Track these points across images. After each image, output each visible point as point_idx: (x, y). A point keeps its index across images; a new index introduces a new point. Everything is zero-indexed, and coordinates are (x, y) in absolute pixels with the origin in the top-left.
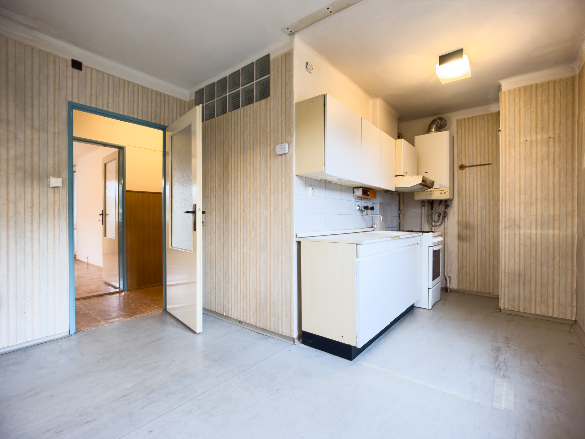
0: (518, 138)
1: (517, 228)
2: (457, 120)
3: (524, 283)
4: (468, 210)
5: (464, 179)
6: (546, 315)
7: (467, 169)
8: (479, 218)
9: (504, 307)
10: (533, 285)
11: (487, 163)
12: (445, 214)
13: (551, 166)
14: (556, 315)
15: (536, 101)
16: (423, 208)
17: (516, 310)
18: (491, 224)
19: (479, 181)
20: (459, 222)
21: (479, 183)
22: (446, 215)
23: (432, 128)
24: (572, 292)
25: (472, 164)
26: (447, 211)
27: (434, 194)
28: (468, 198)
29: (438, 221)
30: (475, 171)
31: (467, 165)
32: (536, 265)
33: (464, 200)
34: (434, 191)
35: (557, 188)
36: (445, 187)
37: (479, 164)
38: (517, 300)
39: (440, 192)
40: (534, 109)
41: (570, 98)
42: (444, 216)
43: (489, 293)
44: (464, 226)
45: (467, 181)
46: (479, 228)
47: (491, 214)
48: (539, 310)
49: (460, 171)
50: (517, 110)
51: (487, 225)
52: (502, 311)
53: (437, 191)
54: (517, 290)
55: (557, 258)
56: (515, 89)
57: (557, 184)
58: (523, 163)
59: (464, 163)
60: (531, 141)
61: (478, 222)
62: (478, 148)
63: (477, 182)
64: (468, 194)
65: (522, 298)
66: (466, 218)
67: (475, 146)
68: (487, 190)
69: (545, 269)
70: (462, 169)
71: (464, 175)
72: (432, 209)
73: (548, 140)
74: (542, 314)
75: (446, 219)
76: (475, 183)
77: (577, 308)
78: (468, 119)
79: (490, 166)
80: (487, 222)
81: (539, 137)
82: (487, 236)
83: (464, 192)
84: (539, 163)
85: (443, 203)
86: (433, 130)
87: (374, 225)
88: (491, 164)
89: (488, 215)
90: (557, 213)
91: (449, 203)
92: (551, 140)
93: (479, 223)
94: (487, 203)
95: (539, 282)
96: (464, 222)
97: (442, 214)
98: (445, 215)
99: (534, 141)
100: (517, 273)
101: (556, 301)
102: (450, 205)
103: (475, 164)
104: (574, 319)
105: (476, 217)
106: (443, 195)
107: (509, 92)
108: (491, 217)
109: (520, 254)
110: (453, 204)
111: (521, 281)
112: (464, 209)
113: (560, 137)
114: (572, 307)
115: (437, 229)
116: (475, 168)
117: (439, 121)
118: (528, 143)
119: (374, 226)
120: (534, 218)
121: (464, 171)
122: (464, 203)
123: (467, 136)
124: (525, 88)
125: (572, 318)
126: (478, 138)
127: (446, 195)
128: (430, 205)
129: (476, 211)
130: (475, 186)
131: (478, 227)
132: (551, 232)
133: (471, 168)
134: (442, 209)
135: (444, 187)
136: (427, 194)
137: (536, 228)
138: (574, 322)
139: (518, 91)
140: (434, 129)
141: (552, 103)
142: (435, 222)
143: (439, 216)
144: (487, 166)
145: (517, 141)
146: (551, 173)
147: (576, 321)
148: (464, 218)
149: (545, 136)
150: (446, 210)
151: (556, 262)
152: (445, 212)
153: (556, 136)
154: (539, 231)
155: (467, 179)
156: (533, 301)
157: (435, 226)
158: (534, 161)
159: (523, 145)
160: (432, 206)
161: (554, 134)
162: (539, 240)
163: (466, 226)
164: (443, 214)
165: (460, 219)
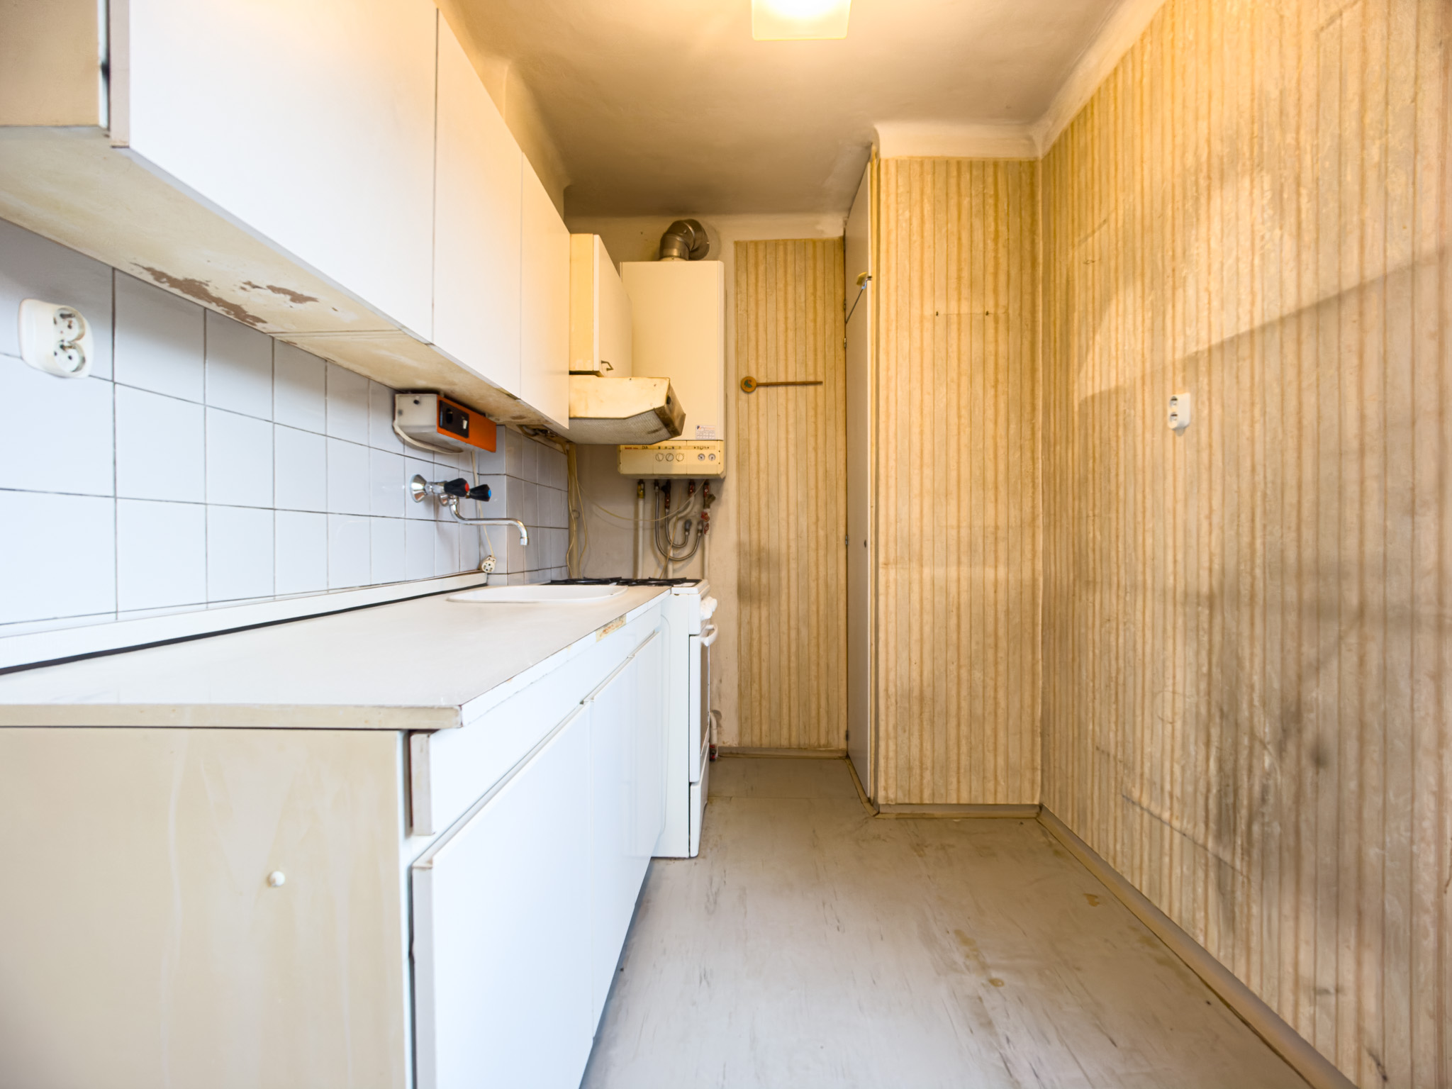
0: (916, 302)
1: (915, 565)
2: (736, 243)
3: (932, 722)
4: (764, 512)
5: (754, 421)
6: (980, 801)
7: (762, 390)
8: (792, 536)
9: (887, 798)
10: (953, 722)
11: (811, 379)
12: (705, 523)
13: (991, 392)
14: (1001, 800)
15: (959, 205)
16: (641, 503)
17: (915, 800)
18: (822, 553)
19: (791, 429)
20: (740, 544)
21: (792, 436)
22: (707, 525)
23: (672, 247)
24: (1033, 731)
25: (774, 380)
26: (709, 515)
27: (681, 458)
28: (763, 476)
29: (684, 544)
30: (782, 400)
31: (763, 380)
32: (959, 667)
33: (754, 482)
34: (680, 448)
35: (1001, 452)
36: (713, 438)
37: (791, 379)
38: (917, 771)
39: (700, 452)
40: (953, 227)
41: (1026, 215)
42: (700, 527)
43: (820, 746)
44: (754, 558)
45: (762, 427)
46: (793, 565)
47: (821, 524)
48: (963, 791)
49: (743, 396)
50: (916, 222)
51: (812, 554)
52: (882, 810)
53: (688, 448)
54: (915, 741)
55: (1003, 644)
56: (911, 160)
57: (1002, 443)
58: (928, 375)
59: (753, 375)
60: (947, 316)
61: (789, 547)
62: (791, 334)
63: (787, 432)
64: (763, 465)
65: (928, 763)
66: (759, 534)
67: (781, 326)
68: (812, 455)
69: (978, 675)
70: (749, 390)
71: (753, 407)
72: (667, 506)
73: (984, 320)
74: (973, 802)
75: (707, 537)
76: (783, 435)
77: (1043, 771)
78: (766, 243)
79: (820, 388)
80: (813, 545)
81: (965, 309)
82: (813, 585)
83: (753, 458)
84: (965, 380)
85: (699, 488)
86: (675, 252)
87: (489, 562)
88: (820, 383)
89: (813, 528)
90: (1002, 521)
91: (713, 489)
92: (990, 319)
93: (793, 549)
94: (813, 493)
95: (965, 712)
96: (755, 547)
97: (695, 522)
98: (704, 525)
99: (954, 319)
100: (916, 693)
101: (1001, 761)
102: (716, 497)
103: (782, 379)
104: (1036, 802)
105: (784, 534)
106: (707, 461)
107: (899, 164)
108: (822, 533)
109: (921, 640)
110: (724, 496)
111: (926, 716)
112: (754, 509)
113: (1007, 312)
114: (1034, 769)
115: (681, 568)
116: (781, 390)
117: (691, 228)
118: (941, 321)
119: (488, 568)
120: (953, 533)
121: (753, 396)
122: (754, 491)
123: (761, 296)
124: (934, 162)
125: (1033, 800)
126: (791, 305)
127: (715, 462)
128: (662, 495)
129: (783, 514)
130: (783, 443)
131: (788, 560)
132: (990, 573)
133: (772, 390)
134: (693, 508)
135: (710, 438)
136: (661, 457)
137: (959, 563)
138: (1037, 809)
139: (916, 168)
140: (678, 249)
141: (991, 219)
142: (675, 547)
143: (686, 530)
144: (811, 388)
145: (916, 312)
146: (990, 413)
147: (1041, 807)
148: (755, 536)
149: (978, 310)
150: (707, 510)
151: (1001, 654)
152: (704, 518)
153: (1001, 311)
154: (965, 570)
155: (762, 420)
156: (953, 766)
157: (674, 560)
158: (953, 374)
159: (928, 325)
160: (666, 496)
161: (996, 305)
162: (964, 597)
163: (759, 559)
164: (698, 524)
165: (745, 537)
